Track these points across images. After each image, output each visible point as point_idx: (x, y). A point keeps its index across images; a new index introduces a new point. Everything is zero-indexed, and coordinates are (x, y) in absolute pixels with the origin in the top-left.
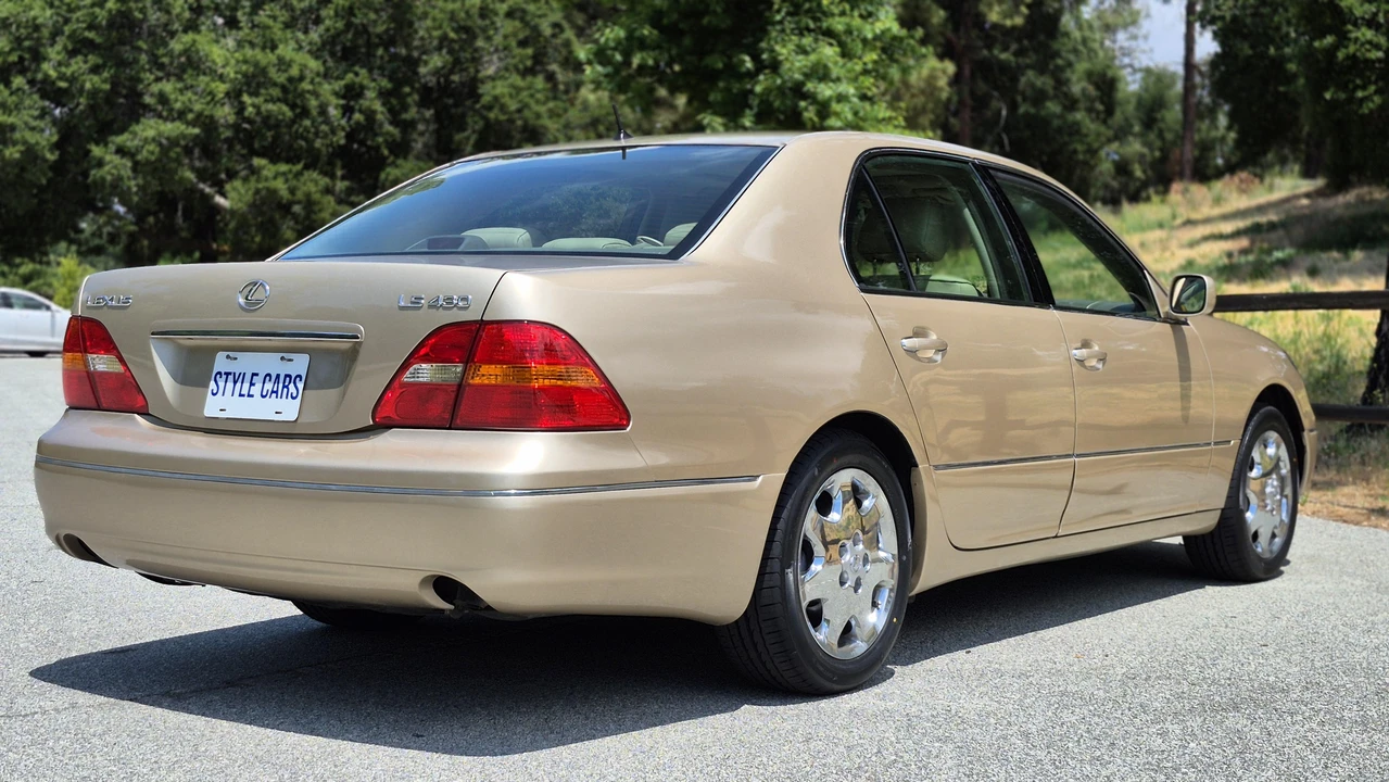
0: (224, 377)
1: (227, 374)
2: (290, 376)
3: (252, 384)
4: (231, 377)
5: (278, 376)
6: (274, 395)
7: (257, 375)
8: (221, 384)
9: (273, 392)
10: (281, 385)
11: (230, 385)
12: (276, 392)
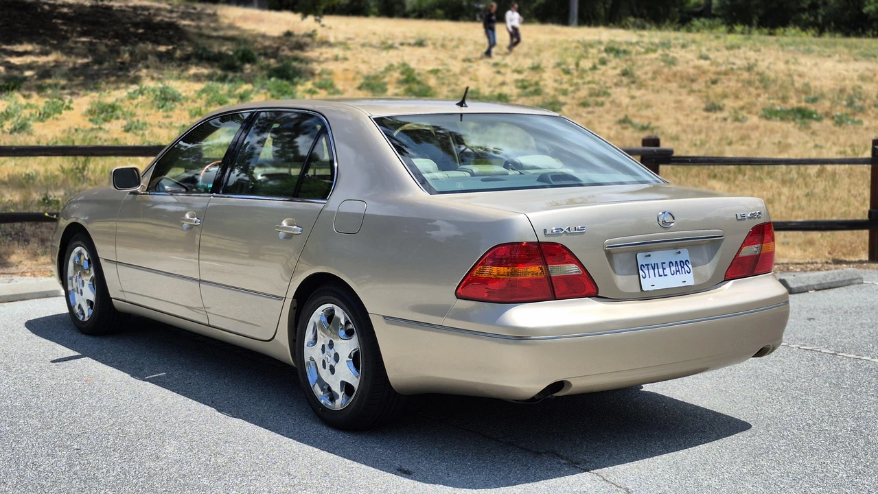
0: (646, 267)
1: (647, 265)
2: (682, 261)
3: (664, 269)
4: (650, 267)
5: (676, 262)
6: (678, 273)
7: (664, 263)
8: (646, 272)
9: (677, 271)
10: (680, 267)
11: (651, 271)
12: (679, 271)
